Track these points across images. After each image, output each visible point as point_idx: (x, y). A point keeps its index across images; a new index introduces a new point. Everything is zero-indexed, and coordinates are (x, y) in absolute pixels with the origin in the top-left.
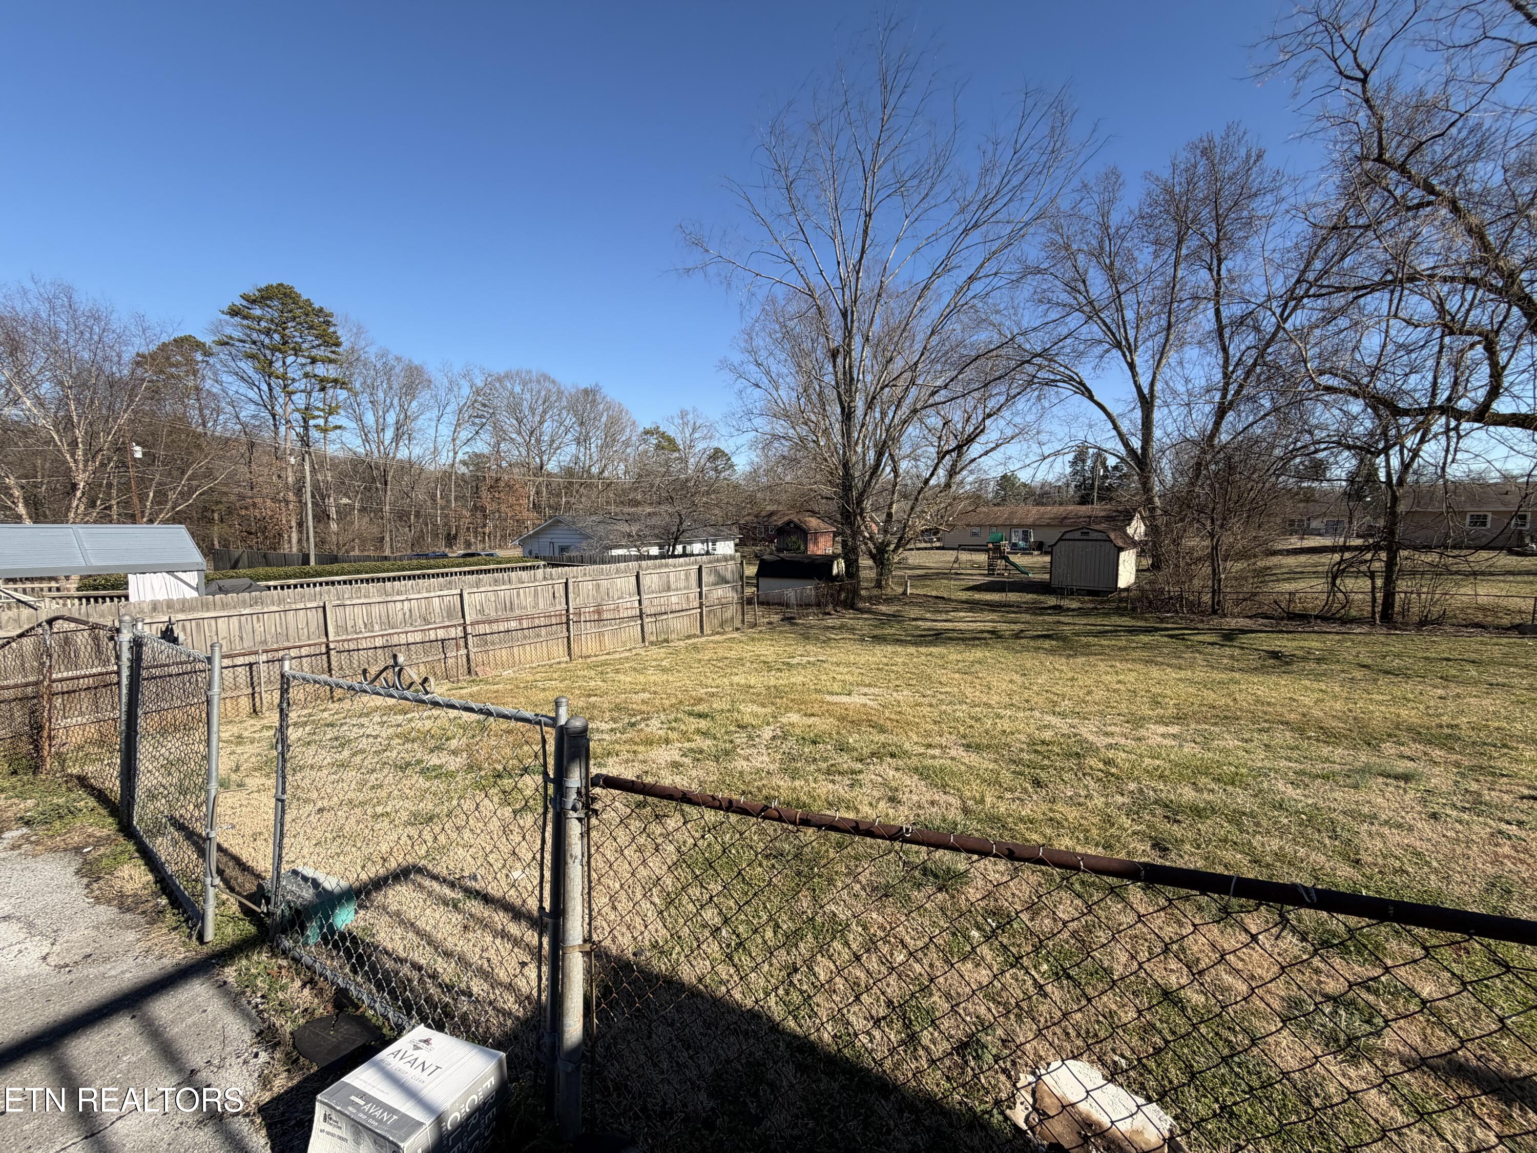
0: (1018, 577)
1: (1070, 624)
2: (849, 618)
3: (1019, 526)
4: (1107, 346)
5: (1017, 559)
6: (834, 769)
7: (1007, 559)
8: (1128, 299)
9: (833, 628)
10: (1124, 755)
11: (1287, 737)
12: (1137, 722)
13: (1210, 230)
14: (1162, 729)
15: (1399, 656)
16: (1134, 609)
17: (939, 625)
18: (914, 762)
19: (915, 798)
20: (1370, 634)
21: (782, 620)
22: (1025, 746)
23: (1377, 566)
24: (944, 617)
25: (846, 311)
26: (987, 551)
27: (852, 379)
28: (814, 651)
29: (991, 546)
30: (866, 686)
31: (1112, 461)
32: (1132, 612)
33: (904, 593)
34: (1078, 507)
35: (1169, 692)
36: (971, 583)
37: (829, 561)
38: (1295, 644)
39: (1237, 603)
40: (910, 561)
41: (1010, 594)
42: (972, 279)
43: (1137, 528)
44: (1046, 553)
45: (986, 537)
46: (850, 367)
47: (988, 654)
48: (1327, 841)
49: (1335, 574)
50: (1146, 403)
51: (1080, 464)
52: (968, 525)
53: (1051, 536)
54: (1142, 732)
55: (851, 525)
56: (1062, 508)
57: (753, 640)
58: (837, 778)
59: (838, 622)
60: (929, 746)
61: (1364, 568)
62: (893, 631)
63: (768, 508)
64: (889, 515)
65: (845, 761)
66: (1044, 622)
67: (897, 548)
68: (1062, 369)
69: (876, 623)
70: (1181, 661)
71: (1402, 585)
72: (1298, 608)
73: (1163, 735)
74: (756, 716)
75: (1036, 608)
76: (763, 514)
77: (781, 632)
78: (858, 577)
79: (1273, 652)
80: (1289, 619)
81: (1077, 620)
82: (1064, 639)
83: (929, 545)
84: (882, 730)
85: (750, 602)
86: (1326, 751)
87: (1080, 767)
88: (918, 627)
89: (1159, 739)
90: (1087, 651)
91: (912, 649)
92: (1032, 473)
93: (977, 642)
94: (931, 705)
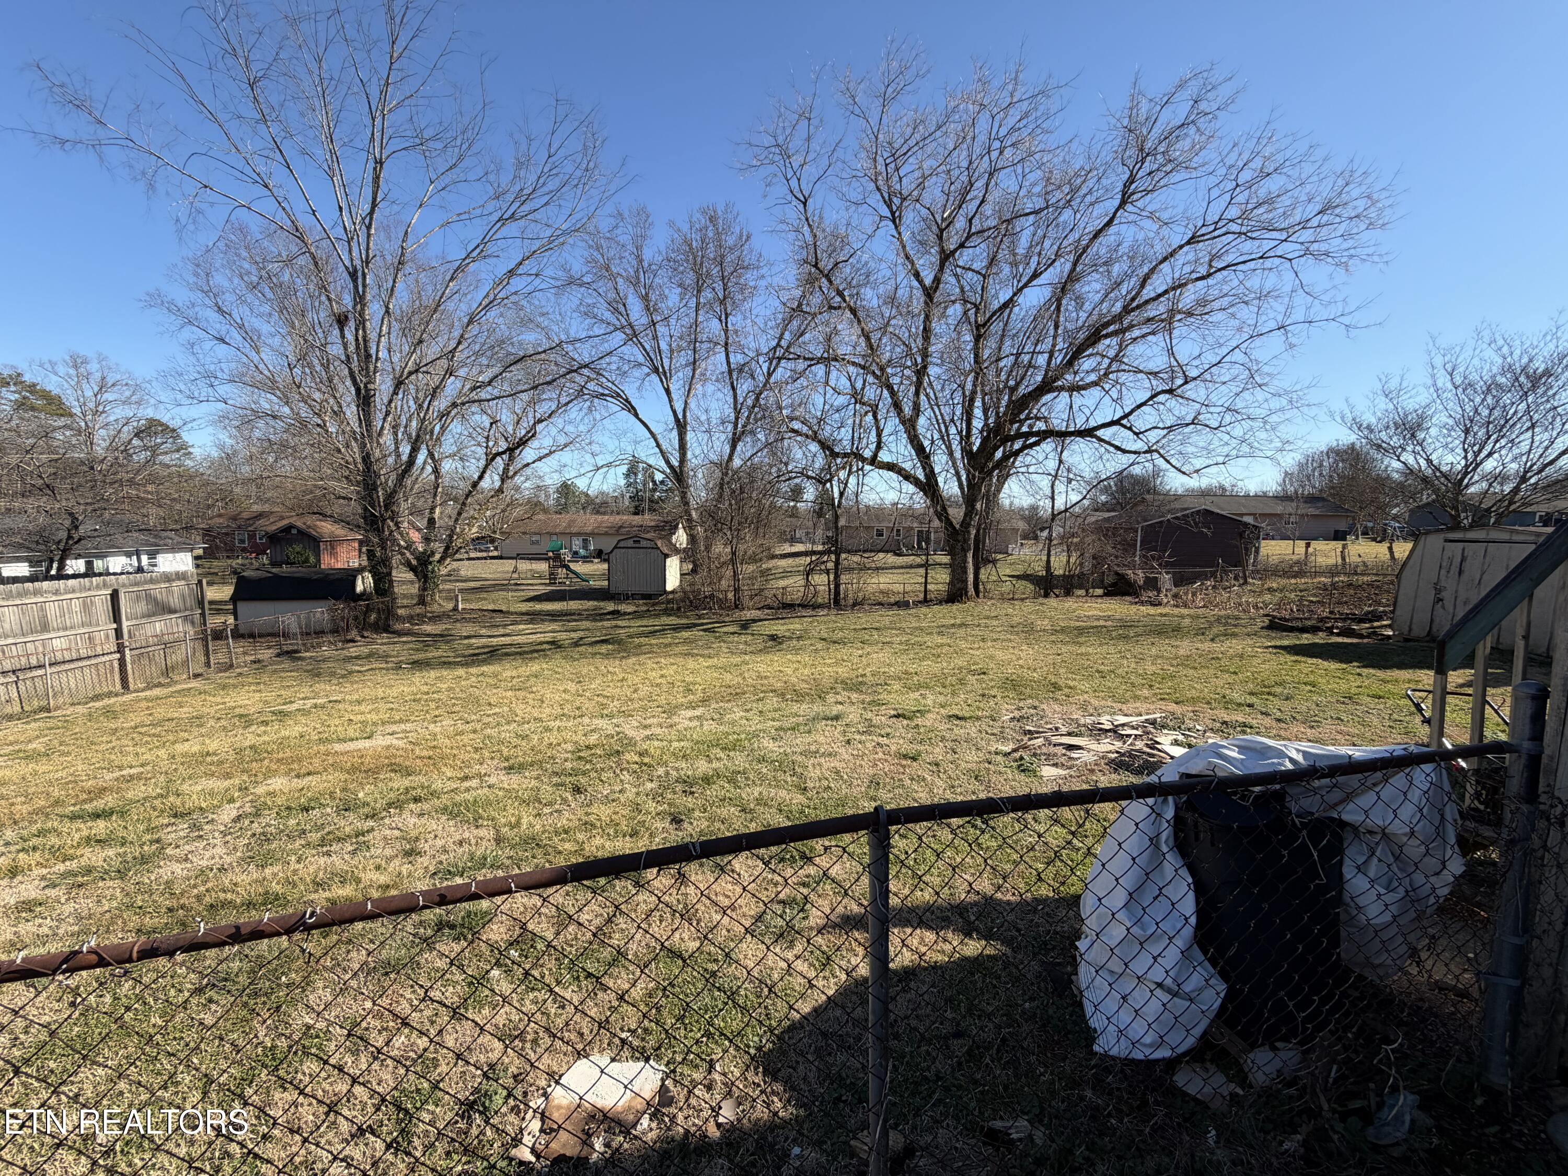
0: (578, 585)
1: (626, 627)
2: (381, 643)
3: (578, 534)
4: (647, 370)
5: (578, 567)
6: (331, 837)
7: (568, 568)
8: (661, 329)
9: (357, 658)
10: (656, 743)
11: (773, 702)
12: (671, 710)
13: (719, 287)
14: (690, 713)
15: (841, 629)
16: (679, 609)
17: (495, 641)
18: (445, 799)
19: (439, 843)
20: (828, 615)
21: (278, 655)
22: (569, 755)
23: (830, 565)
24: (501, 631)
25: (355, 271)
26: (547, 559)
27: (368, 356)
28: (326, 690)
29: (551, 554)
30: (395, 722)
31: (659, 477)
32: (676, 612)
33: (455, 609)
34: (632, 517)
35: (699, 680)
36: (532, 594)
37: (350, 576)
38: (785, 627)
39: (751, 597)
40: (462, 573)
41: (571, 603)
42: (511, 273)
43: (681, 538)
44: (605, 560)
45: (546, 546)
46: (365, 341)
47: (545, 666)
48: (789, 779)
49: (808, 573)
50: (681, 426)
51: (633, 476)
52: (524, 533)
53: (607, 544)
54: (676, 719)
55: (379, 531)
56: (618, 517)
57: (224, 687)
58: (335, 847)
59: (366, 650)
60: (466, 778)
61: (823, 567)
62: (436, 654)
63: (255, 508)
64: (431, 521)
65: (350, 823)
66: (604, 627)
67: (443, 559)
68: (610, 385)
69: (420, 646)
70: (711, 651)
71: (844, 578)
72: (788, 600)
73: (690, 719)
74: (212, 794)
75: (596, 615)
76: (245, 515)
77: (275, 671)
78: (393, 593)
79: (772, 636)
80: (784, 608)
81: (632, 623)
82: (619, 642)
83: (485, 554)
84: (408, 772)
85: (218, 635)
86: (795, 707)
87: (618, 764)
88: (470, 646)
89: (687, 722)
90: (638, 650)
91: (461, 672)
92: (587, 482)
93: (536, 655)
94: (475, 731)
